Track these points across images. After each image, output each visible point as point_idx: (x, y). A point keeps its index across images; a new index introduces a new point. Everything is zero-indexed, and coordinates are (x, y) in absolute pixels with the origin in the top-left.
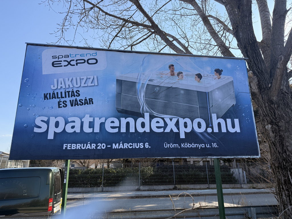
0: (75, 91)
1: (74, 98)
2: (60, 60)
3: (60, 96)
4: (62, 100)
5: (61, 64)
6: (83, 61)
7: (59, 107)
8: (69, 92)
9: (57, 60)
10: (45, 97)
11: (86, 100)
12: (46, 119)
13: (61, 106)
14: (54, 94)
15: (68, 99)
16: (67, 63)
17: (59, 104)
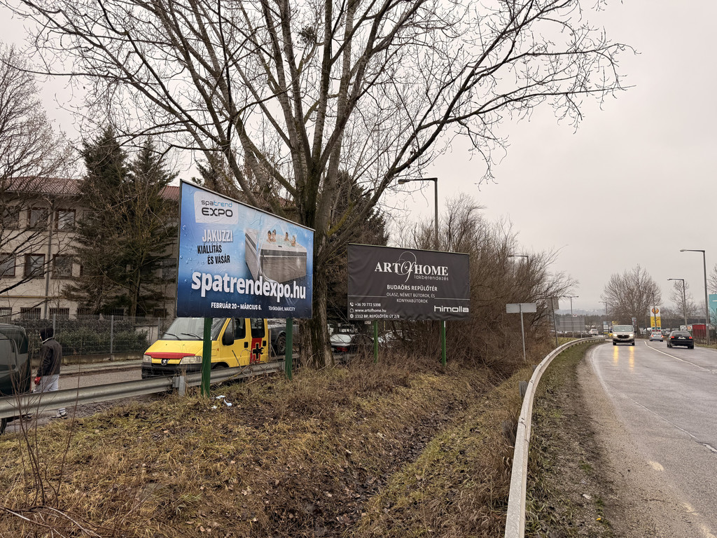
0: (218, 245)
1: (217, 254)
2: (208, 206)
3: (209, 251)
4: (211, 255)
5: (207, 212)
6: (222, 212)
7: (209, 263)
8: (214, 246)
9: (204, 206)
10: (199, 250)
11: (225, 257)
12: (199, 275)
14: (204, 246)
15: (214, 255)
16: (212, 212)
17: (209, 260)
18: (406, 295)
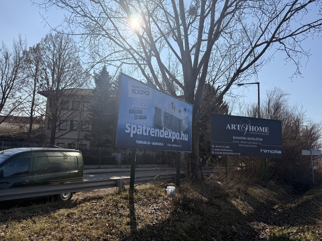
0: (141, 110)
1: (140, 114)
3: (135, 112)
4: (136, 115)
5: (135, 91)
6: (144, 92)
8: (138, 110)
11: (144, 116)
12: (130, 125)
13: (136, 118)
14: (133, 110)
16: (138, 92)
18: (244, 142)
